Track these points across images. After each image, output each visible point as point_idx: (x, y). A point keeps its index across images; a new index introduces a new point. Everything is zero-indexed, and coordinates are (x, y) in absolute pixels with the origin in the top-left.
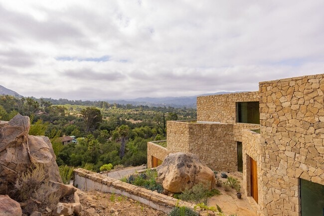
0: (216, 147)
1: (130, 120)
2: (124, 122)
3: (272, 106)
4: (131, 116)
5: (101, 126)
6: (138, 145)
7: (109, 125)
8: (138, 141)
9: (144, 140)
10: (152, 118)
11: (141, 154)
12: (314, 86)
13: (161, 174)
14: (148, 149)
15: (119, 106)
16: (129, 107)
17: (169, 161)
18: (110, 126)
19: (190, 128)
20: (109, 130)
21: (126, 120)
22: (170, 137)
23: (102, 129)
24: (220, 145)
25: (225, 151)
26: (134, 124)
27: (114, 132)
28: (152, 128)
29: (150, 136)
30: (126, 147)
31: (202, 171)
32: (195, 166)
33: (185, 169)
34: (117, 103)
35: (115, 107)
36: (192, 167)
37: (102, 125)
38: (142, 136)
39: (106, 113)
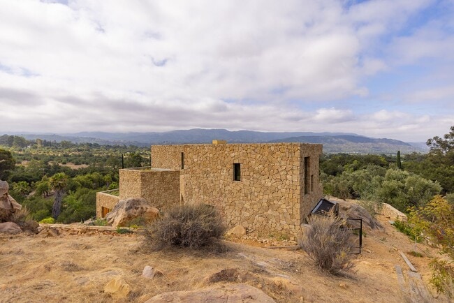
0: (166, 190)
1: (68, 165)
2: (57, 169)
3: (190, 161)
4: (70, 158)
5: (12, 176)
6: (83, 198)
7: (28, 173)
8: (82, 194)
9: (91, 191)
10: (105, 160)
11: (87, 209)
12: (207, 151)
13: (110, 219)
14: (97, 200)
15: (46, 144)
16: (66, 145)
17: (118, 207)
18: (32, 174)
19: (142, 176)
20: (30, 180)
21: (60, 164)
22: (123, 185)
23: (16, 180)
24: (169, 188)
25: (173, 193)
26: (75, 170)
27: (39, 184)
28: (104, 175)
29: (101, 185)
30: (63, 203)
31: (148, 211)
32: (142, 208)
33: (132, 212)
34: (43, 140)
35: (39, 146)
36: (140, 209)
37: (14, 174)
38: (89, 187)
39: (20, 155)
